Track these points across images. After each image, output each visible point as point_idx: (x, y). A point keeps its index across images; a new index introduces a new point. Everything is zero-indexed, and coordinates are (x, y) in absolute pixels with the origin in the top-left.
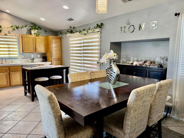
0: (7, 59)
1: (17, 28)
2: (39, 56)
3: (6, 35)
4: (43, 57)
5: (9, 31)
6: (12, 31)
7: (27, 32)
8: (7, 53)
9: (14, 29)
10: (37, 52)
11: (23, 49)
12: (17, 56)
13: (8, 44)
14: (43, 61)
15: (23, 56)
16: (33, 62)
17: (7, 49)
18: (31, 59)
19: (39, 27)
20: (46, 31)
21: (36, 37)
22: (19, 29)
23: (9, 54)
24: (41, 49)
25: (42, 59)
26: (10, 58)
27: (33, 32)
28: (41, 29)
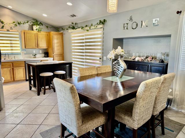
0: (10, 54)
1: (19, 24)
2: (41, 51)
3: (8, 31)
4: (45, 52)
5: (11, 27)
6: (14, 27)
7: (29, 28)
8: (10, 48)
9: (16, 25)
10: (39, 47)
11: (26, 44)
12: (19, 51)
13: (11, 40)
14: (45, 57)
15: (26, 52)
16: (36, 58)
17: (9, 45)
18: (33, 55)
19: (40, 23)
20: (47, 27)
21: (38, 33)
22: (21, 25)
23: (12, 50)
24: (43, 45)
25: (43, 55)
26: (12, 54)
27: (35, 27)
28: (42, 25)
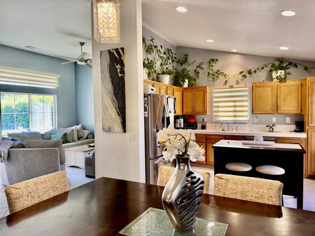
0: (231, 123)
1: (250, 73)
2: (288, 120)
3: (231, 87)
4: (296, 122)
5: (237, 81)
6: (242, 80)
8: (232, 114)
9: (245, 76)
10: (280, 112)
11: (254, 107)
12: (246, 119)
13: (234, 101)
14: (296, 131)
15: (257, 120)
16: (273, 131)
17: (232, 109)
18: (267, 126)
19: (290, 63)
20: (306, 69)
21: (279, 84)
22: (253, 74)
23: (235, 116)
25: (294, 127)
26: (235, 123)
27: (274, 75)
28: (296, 66)
